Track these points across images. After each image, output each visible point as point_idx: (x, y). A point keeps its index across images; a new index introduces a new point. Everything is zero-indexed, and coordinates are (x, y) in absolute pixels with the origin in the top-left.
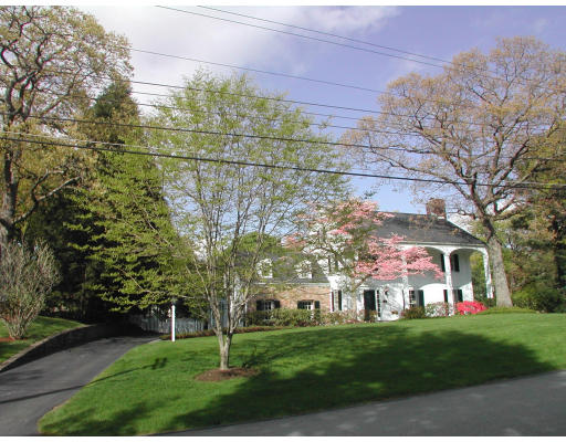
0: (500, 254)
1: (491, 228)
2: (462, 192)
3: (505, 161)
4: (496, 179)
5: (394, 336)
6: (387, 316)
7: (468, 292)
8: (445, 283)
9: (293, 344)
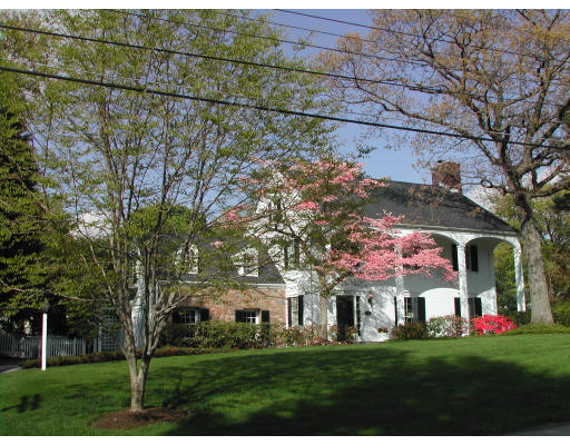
0: (538, 247)
1: (527, 208)
2: (487, 154)
3: (550, 110)
4: (538, 137)
5: (388, 363)
6: (372, 335)
7: (489, 302)
8: (457, 287)
9: (238, 374)
